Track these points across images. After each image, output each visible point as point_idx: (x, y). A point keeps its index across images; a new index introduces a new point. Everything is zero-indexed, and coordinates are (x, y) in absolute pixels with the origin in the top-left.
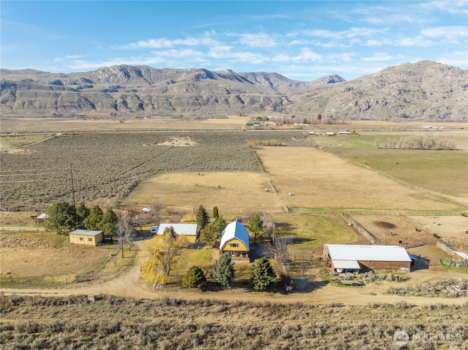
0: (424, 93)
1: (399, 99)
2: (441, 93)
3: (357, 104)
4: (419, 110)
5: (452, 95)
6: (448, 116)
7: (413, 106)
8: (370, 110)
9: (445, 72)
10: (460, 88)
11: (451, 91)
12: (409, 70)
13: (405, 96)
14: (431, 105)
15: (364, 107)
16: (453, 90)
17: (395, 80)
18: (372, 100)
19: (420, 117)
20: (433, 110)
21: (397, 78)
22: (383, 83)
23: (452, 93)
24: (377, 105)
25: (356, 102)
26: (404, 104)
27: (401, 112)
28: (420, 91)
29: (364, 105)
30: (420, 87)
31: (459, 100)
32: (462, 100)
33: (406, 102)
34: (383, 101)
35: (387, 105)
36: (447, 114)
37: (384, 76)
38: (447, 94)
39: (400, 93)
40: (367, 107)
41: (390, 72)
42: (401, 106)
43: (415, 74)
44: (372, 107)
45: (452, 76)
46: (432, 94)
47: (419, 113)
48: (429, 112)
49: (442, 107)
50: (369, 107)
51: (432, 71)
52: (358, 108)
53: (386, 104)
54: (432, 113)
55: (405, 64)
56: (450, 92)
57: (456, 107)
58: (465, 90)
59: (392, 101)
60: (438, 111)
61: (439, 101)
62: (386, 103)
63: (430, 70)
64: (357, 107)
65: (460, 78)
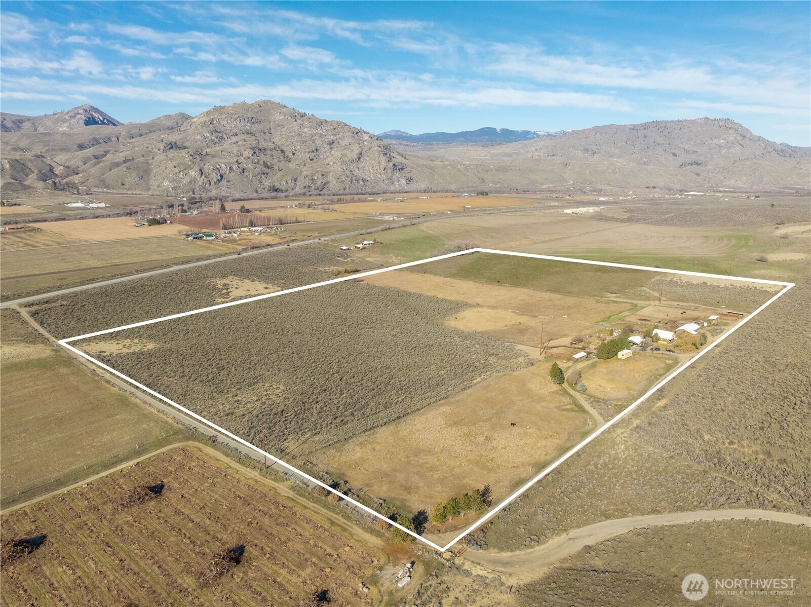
0: (283, 151)
1: (258, 163)
2: (305, 152)
3: (202, 173)
4: (289, 179)
5: (319, 155)
6: (326, 187)
7: (279, 174)
8: (224, 182)
9: (299, 122)
10: (325, 145)
11: (317, 150)
12: (250, 115)
13: (263, 158)
14: (302, 172)
15: (214, 177)
16: (318, 148)
17: (235, 131)
18: (223, 165)
19: (293, 189)
20: (307, 179)
21: (236, 126)
22: (220, 135)
23: (317, 153)
24: (232, 173)
25: (201, 170)
26: (266, 170)
27: (267, 184)
28: (277, 149)
29: (214, 174)
30: (274, 143)
31: (331, 164)
32: (334, 163)
33: (268, 167)
34: (239, 167)
35: (246, 173)
36: (325, 184)
37: (215, 122)
38: (313, 154)
39: (255, 153)
40: (219, 178)
41: (223, 117)
42: (264, 174)
43: (259, 122)
44: (225, 176)
45: (311, 127)
46: (294, 154)
47: (291, 184)
48: (301, 182)
49: (316, 174)
50: (222, 176)
51: (281, 118)
52: (206, 180)
53: (243, 172)
54: (307, 182)
55: (239, 104)
56: (315, 151)
57: (331, 174)
58: (331, 148)
59: (250, 166)
60: (313, 179)
61: (307, 164)
62: (244, 170)
63: (278, 117)
64: (203, 177)
65: (320, 131)
